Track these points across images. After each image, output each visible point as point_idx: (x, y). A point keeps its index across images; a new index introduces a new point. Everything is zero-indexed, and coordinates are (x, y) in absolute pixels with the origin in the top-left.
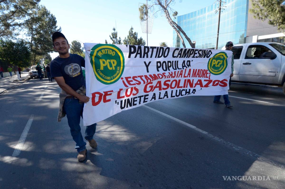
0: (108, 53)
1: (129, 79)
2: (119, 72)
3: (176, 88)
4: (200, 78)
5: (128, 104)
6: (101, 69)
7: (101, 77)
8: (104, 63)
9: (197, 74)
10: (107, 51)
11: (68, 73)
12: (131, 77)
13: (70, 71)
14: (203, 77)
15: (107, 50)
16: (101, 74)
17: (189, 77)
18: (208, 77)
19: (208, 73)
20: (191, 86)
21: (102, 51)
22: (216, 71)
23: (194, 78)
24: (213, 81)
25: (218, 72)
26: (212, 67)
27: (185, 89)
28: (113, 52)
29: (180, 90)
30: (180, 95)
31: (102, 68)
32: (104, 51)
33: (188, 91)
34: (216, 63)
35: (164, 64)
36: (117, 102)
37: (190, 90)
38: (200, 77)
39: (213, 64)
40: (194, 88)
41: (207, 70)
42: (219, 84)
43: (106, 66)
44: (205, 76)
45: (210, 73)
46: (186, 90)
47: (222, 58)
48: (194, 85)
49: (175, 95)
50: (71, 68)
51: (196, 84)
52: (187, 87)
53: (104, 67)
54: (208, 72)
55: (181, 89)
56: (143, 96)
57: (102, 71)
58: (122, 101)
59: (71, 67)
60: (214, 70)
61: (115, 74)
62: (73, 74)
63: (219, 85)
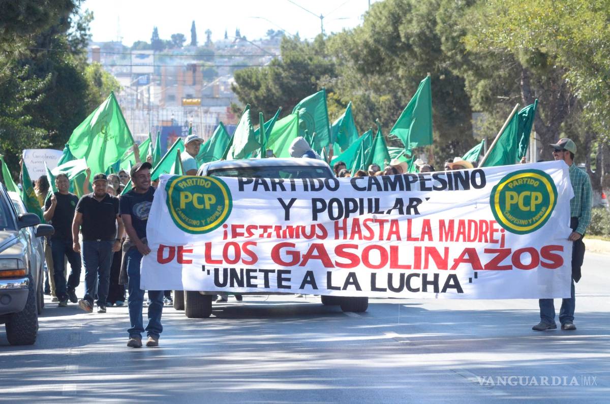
0: (198, 184)
1: (239, 230)
2: (220, 213)
3: (387, 269)
4: (470, 245)
5: (235, 281)
6: (181, 208)
7: (184, 221)
8: (187, 197)
9: (459, 233)
10: (197, 181)
11: (136, 214)
12: (245, 226)
13: (140, 211)
14: (480, 240)
15: (196, 179)
16: (183, 216)
17: (431, 239)
18: (500, 242)
19: (497, 230)
20: (442, 264)
21: (188, 181)
22: (523, 222)
23: (449, 244)
24: (513, 251)
25: (529, 225)
26: (510, 212)
27: (421, 272)
28: (206, 182)
29: (402, 276)
30: (405, 287)
31: (183, 206)
32: (191, 181)
33: (430, 278)
34: (519, 199)
35: (335, 204)
36: (206, 268)
37: (436, 276)
38: (469, 240)
39: (508, 202)
40: (453, 272)
41: (492, 222)
42: (542, 262)
43: (189, 202)
44: (486, 237)
45: (502, 231)
46: (425, 276)
47: (535, 185)
48: (451, 263)
49: (385, 286)
50: (142, 208)
51: (457, 262)
52: (426, 267)
53: (186, 203)
54: (497, 226)
55: (407, 272)
56: (273, 271)
57: (183, 211)
58: (217, 271)
59: (142, 206)
60: (515, 220)
61: (211, 217)
62: (142, 216)
63: (540, 264)
